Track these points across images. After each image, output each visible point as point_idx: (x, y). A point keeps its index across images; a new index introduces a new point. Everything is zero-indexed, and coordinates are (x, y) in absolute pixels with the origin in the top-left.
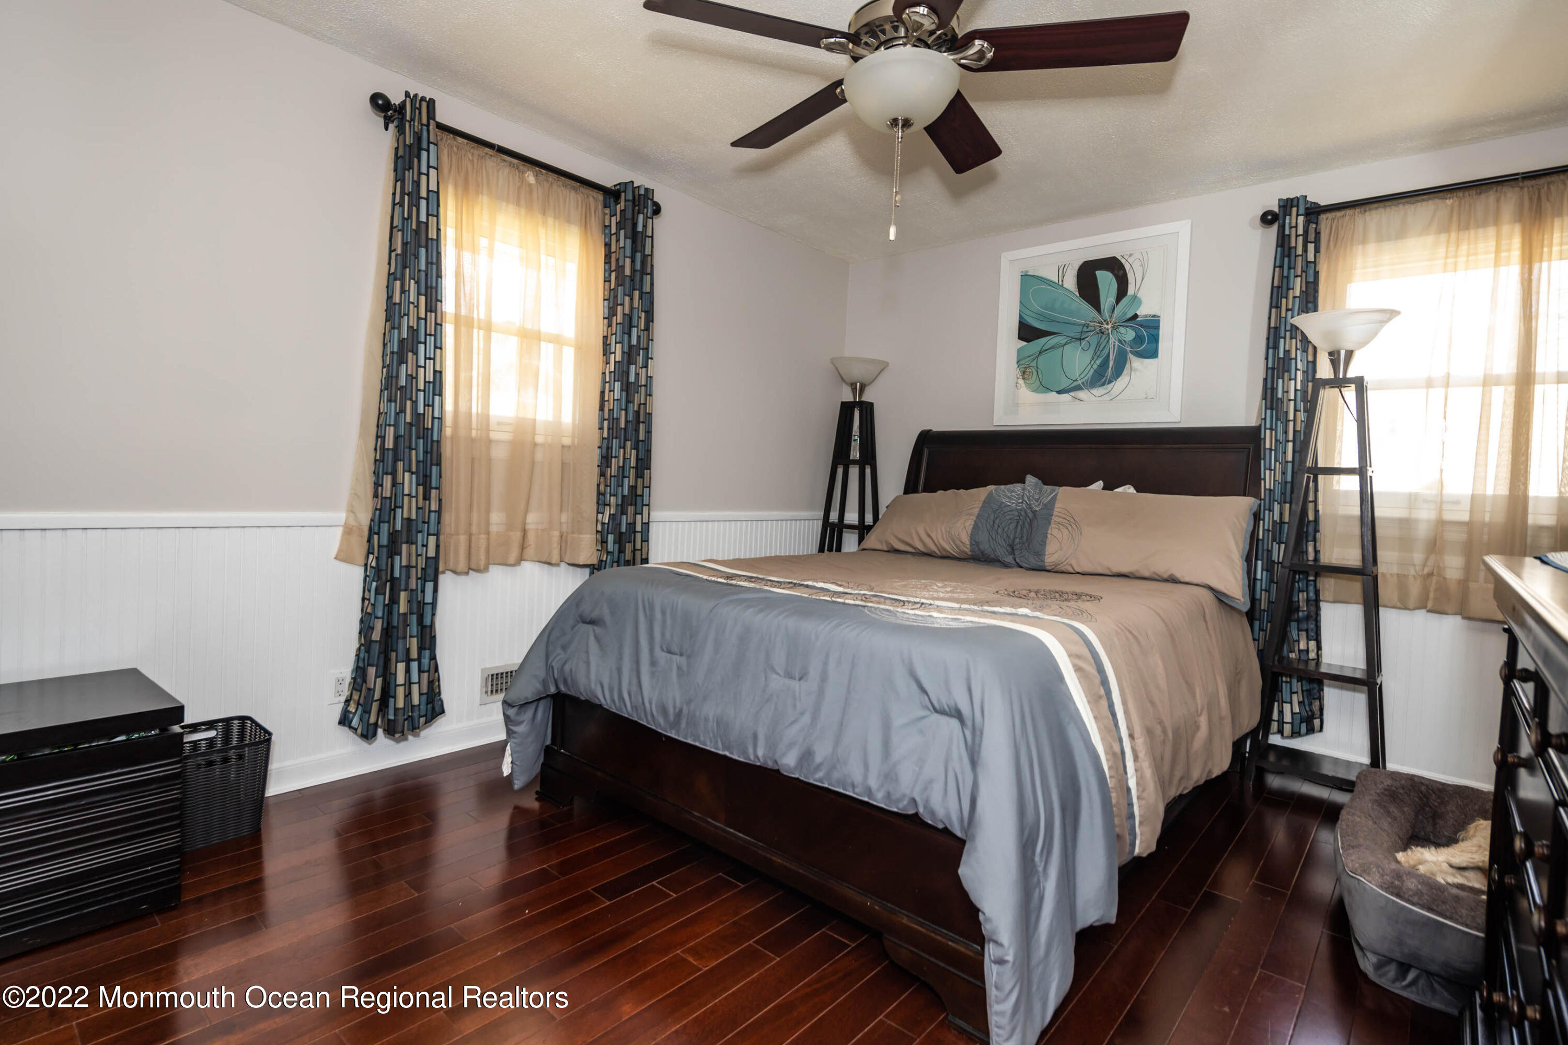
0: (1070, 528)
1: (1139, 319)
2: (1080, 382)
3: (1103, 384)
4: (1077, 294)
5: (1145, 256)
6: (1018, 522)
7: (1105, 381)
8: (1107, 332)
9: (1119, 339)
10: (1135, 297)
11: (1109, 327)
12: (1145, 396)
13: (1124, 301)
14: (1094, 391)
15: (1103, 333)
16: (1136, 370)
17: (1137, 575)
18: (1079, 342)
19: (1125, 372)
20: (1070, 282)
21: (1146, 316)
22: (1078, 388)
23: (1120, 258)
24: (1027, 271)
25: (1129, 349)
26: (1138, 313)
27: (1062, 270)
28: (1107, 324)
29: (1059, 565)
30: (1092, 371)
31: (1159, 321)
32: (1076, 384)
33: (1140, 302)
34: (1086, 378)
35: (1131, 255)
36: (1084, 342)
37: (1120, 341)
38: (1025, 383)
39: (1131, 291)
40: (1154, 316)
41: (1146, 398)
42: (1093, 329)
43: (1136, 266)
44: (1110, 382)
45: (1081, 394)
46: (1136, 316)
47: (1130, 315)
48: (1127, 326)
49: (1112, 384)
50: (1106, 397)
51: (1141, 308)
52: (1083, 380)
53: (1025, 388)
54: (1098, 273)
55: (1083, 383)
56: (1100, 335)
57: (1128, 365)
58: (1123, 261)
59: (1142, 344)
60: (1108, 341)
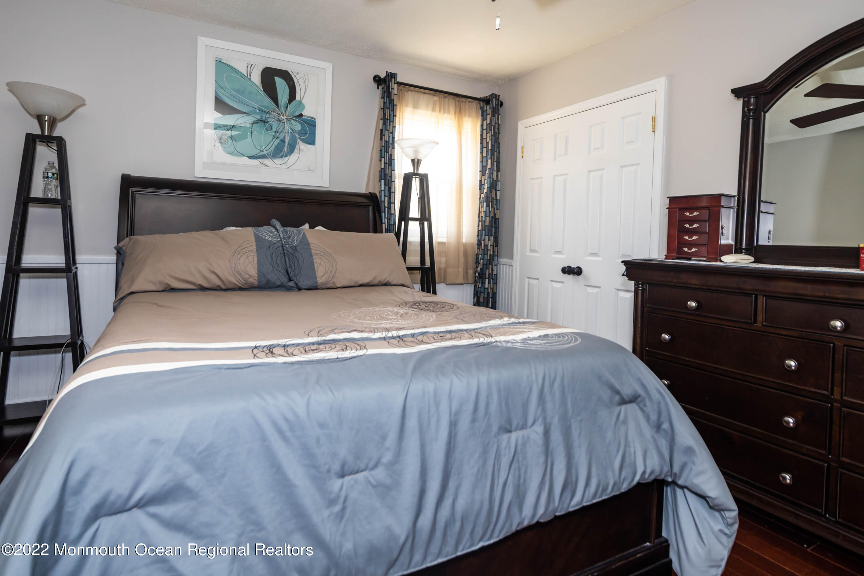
0: (327, 257)
1: (303, 117)
2: (265, 153)
3: (282, 157)
4: (262, 88)
5: (307, 77)
6: (284, 255)
7: (283, 154)
8: (283, 121)
9: (291, 128)
10: (300, 103)
11: (285, 118)
12: (308, 169)
13: (293, 103)
14: (276, 160)
15: (280, 121)
16: (302, 151)
17: (371, 284)
18: (264, 124)
19: (296, 151)
20: (256, 78)
21: (308, 117)
22: (264, 157)
23: (291, 73)
24: (221, 59)
25: (297, 136)
26: (303, 113)
27: (250, 67)
28: (283, 116)
29: (326, 284)
30: (274, 147)
31: (315, 122)
32: (262, 153)
33: (304, 107)
34: (270, 150)
35: (298, 73)
36: (267, 125)
37: (291, 129)
38: (222, 146)
39: (298, 97)
40: (312, 118)
41: (309, 170)
42: (273, 117)
43: (301, 81)
44: (286, 156)
45: (266, 161)
46: (301, 115)
47: (297, 113)
48: (296, 121)
49: (288, 157)
50: (283, 166)
51: (305, 111)
52: (268, 151)
53: (222, 150)
54: (275, 77)
55: (267, 154)
56: (279, 122)
57: (297, 147)
58: (293, 76)
59: (306, 134)
60: (284, 128)
